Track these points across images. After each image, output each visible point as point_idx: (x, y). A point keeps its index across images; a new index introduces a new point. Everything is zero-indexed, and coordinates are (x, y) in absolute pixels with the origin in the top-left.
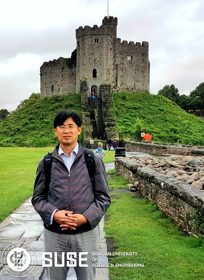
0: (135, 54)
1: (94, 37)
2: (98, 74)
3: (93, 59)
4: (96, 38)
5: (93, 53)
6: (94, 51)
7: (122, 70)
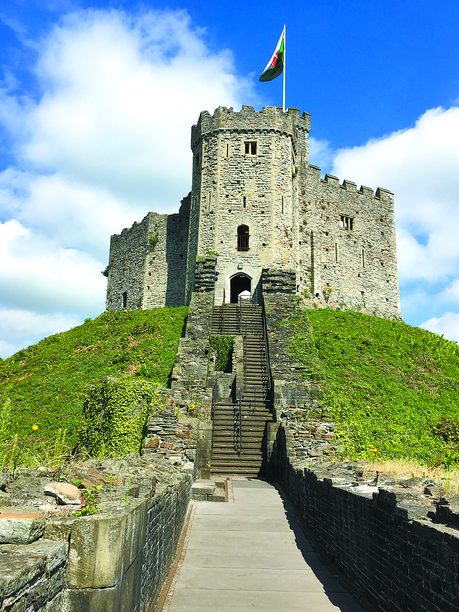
0: (360, 215)
1: (244, 138)
2: (253, 242)
3: (240, 197)
4: (249, 140)
5: (238, 182)
6: (241, 175)
7: (327, 250)
